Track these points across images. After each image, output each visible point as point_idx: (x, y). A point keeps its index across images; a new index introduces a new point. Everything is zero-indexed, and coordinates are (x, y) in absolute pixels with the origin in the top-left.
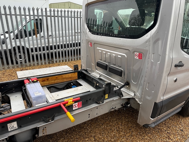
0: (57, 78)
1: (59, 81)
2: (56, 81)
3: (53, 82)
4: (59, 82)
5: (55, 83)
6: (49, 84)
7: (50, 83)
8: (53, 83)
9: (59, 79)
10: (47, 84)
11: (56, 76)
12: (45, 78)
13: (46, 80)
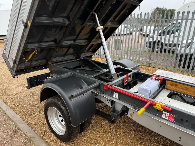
0: (187, 88)
1: (188, 92)
2: (185, 91)
3: (181, 90)
4: (188, 94)
5: (183, 93)
6: (176, 91)
7: (178, 90)
8: (181, 92)
9: (189, 91)
10: (174, 89)
11: (187, 86)
12: (175, 83)
13: (174, 85)
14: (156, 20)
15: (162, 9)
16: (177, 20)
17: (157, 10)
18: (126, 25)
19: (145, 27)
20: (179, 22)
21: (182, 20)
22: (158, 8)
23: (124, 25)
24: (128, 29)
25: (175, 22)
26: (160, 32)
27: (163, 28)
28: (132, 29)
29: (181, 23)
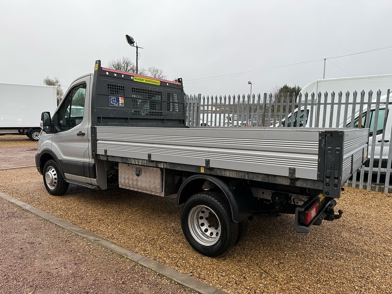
22: (285, 87)
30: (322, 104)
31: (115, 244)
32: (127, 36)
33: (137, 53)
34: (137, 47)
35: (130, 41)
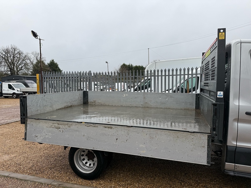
14: (135, 77)
15: (129, 65)
16: (147, 76)
17: (124, 66)
18: (96, 83)
19: (116, 84)
20: (149, 78)
21: (151, 76)
22: (124, 65)
23: (94, 83)
24: (98, 87)
25: (146, 78)
26: (135, 88)
27: (137, 84)
28: (102, 87)
29: (151, 79)
30: (167, 76)
31: (75, 184)
32: (32, 32)
33: (40, 43)
34: (40, 39)
35: (35, 35)
